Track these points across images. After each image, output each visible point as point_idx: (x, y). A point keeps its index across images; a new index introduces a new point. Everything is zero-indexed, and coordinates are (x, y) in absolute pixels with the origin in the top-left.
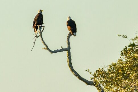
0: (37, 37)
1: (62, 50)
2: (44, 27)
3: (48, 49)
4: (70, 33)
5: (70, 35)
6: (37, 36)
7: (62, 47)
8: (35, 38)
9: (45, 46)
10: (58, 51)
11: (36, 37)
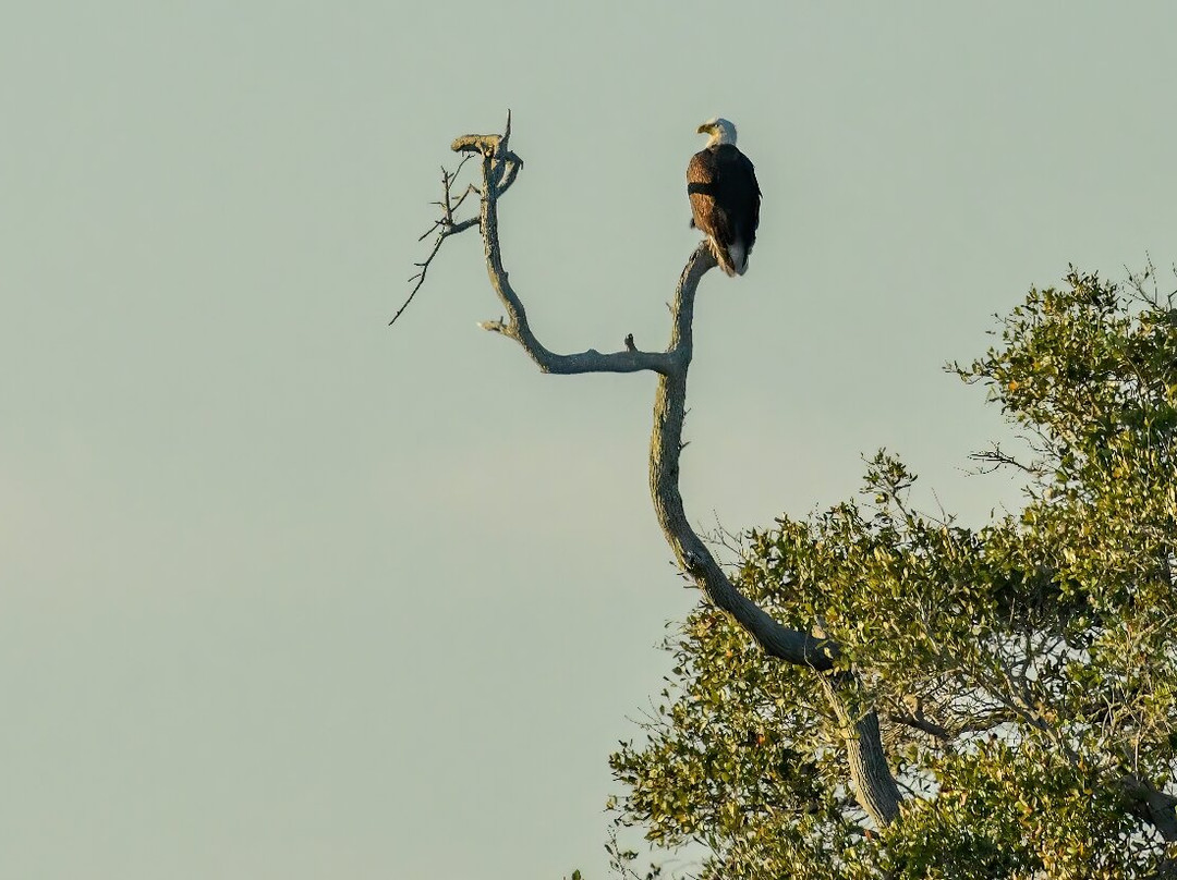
0: (452, 232)
1: (630, 361)
2: (518, 163)
3: (524, 334)
4: (706, 248)
5: (702, 262)
6: (450, 222)
7: (630, 341)
8: (436, 235)
9: (502, 310)
10: (591, 363)
11: (447, 229)
